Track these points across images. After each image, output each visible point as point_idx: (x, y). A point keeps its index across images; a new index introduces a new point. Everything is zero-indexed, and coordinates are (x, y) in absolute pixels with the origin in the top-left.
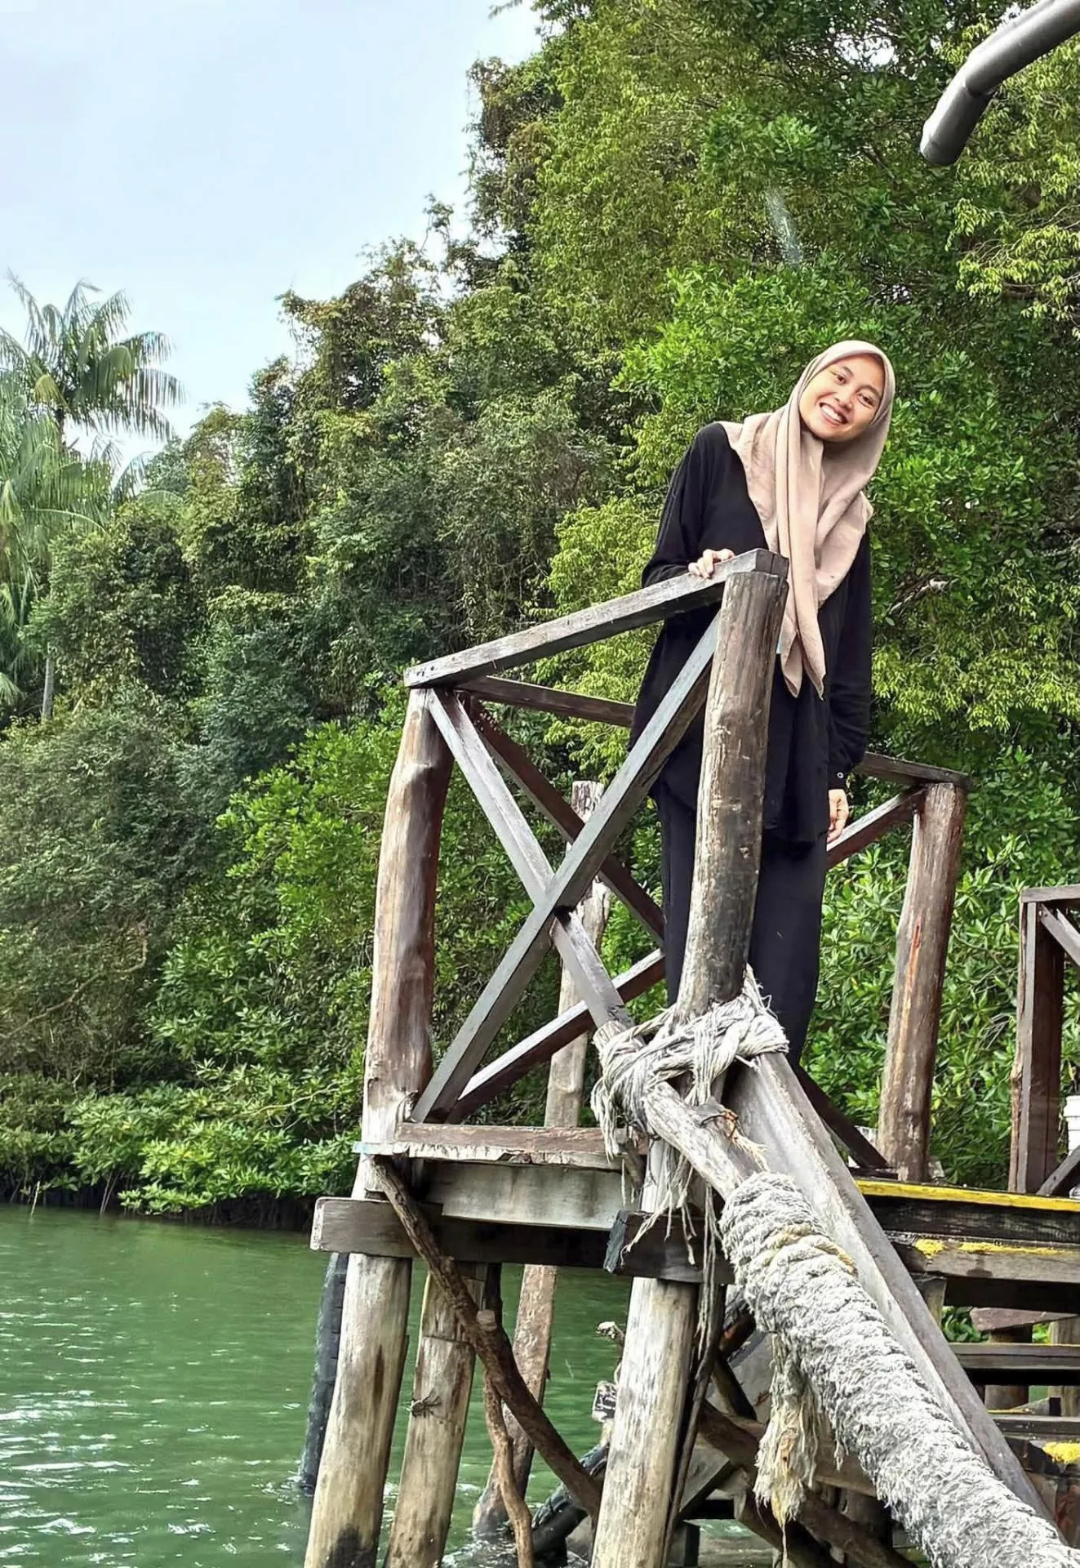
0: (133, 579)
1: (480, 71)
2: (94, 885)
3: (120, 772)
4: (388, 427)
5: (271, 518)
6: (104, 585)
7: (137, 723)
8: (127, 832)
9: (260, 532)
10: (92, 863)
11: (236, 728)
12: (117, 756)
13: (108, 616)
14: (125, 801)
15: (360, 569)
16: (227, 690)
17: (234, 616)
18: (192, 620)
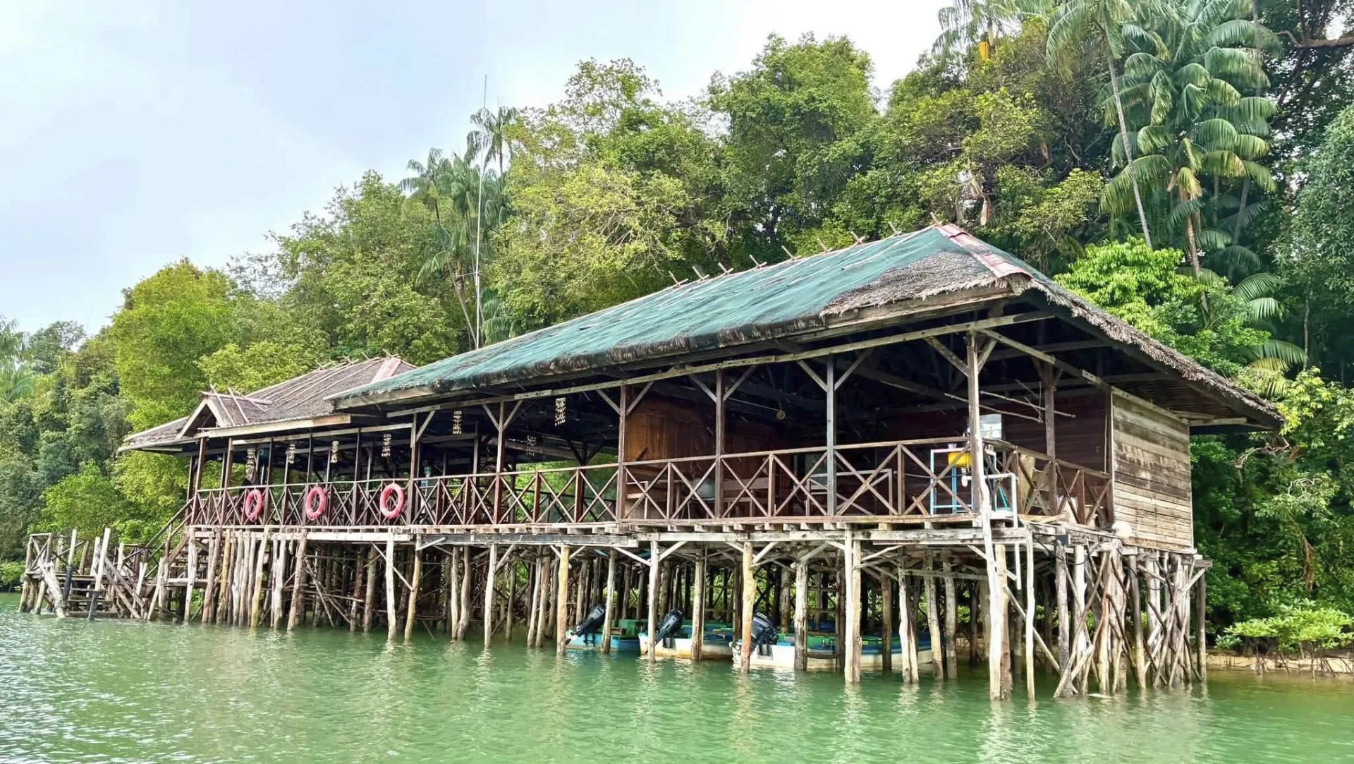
0: (18, 422)
1: (124, 291)
2: (6, 508)
3: (14, 477)
4: (91, 394)
5: (58, 411)
6: (10, 424)
7: (19, 464)
8: (15, 494)
9: (56, 416)
10: (5, 502)
11: (47, 468)
12: (13, 473)
13: (10, 433)
14: (16, 485)
15: (81, 432)
16: (45, 458)
17: (48, 438)
18: (35, 435)
